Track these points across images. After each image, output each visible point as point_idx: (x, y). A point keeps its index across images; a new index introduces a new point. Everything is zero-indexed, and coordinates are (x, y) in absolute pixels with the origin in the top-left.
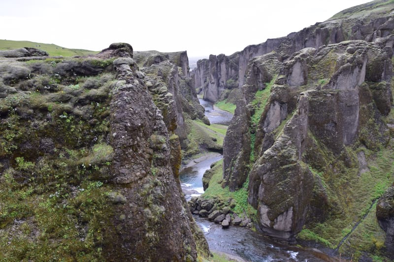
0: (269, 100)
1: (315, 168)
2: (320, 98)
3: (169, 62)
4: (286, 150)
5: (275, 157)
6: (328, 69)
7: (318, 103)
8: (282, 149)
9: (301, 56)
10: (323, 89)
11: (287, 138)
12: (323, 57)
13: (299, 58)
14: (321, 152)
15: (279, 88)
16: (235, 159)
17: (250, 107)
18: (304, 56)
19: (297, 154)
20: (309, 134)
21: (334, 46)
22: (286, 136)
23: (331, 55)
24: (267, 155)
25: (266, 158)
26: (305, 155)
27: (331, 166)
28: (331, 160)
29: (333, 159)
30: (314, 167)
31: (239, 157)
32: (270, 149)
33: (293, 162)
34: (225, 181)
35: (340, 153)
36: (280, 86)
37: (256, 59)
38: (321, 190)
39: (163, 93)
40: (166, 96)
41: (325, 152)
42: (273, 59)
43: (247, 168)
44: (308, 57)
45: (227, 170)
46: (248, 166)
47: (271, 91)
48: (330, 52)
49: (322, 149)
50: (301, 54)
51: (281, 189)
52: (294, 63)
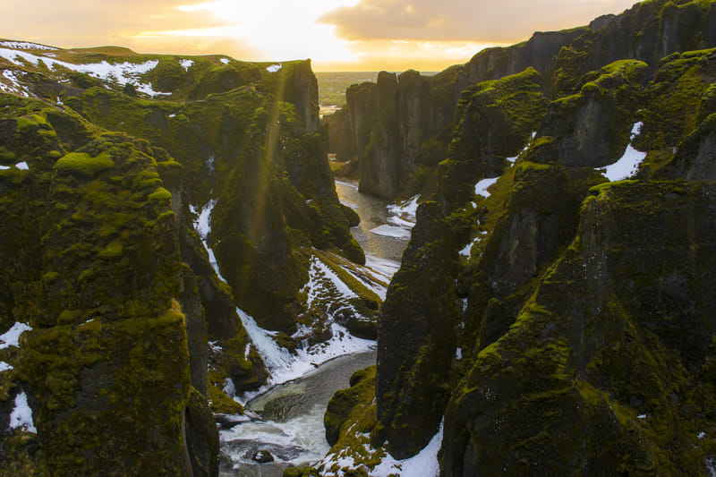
0: (507, 204)
1: (629, 402)
2: (647, 203)
3: (253, 88)
4: (538, 350)
5: (510, 368)
6: (677, 122)
7: (641, 218)
8: (530, 345)
9: (603, 83)
10: (655, 177)
11: (546, 315)
12: (667, 86)
13: (595, 90)
14: (647, 358)
15: (536, 171)
16: (409, 367)
17: (457, 221)
18: (609, 83)
19: (572, 361)
20: (611, 304)
21: (701, 55)
22: (540, 308)
23: (690, 80)
24: (485, 362)
25: (483, 369)
26: (598, 365)
27: (674, 396)
28: (674, 379)
29: (682, 378)
30: (624, 398)
31: (419, 361)
32: (496, 344)
33: (558, 383)
34: (381, 427)
35: (704, 362)
36: (539, 167)
37: (480, 88)
38: (644, 467)
39: (144, 188)
40: (151, 196)
41: (659, 356)
42: (529, 89)
43: (442, 391)
44: (624, 87)
45: (385, 395)
46: (446, 386)
47: (516, 179)
48: (687, 75)
49: (649, 348)
50: (603, 77)
51: (524, 460)
52: (580, 103)
